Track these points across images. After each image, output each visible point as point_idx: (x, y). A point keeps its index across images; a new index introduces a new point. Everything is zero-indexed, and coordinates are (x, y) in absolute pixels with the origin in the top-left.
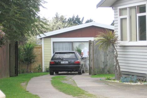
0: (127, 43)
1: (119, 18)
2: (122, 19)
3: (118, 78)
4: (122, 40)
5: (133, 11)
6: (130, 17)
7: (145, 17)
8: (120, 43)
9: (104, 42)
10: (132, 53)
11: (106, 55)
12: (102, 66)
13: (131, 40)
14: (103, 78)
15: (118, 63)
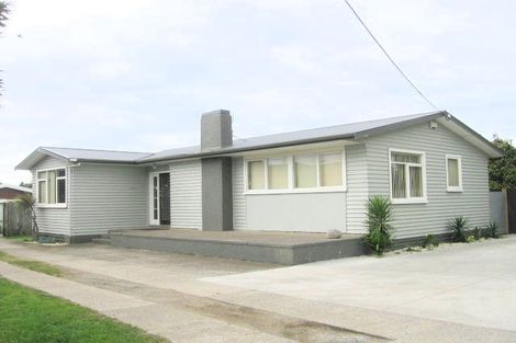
0: (46, 205)
1: (38, 180)
2: (40, 182)
3: (37, 240)
4: (40, 202)
5: (53, 175)
6: (49, 181)
7: (64, 180)
8: (37, 205)
9: (21, 204)
10: (50, 215)
11: (21, 217)
12: (17, 228)
13: (49, 202)
14: (20, 239)
15: (36, 225)
